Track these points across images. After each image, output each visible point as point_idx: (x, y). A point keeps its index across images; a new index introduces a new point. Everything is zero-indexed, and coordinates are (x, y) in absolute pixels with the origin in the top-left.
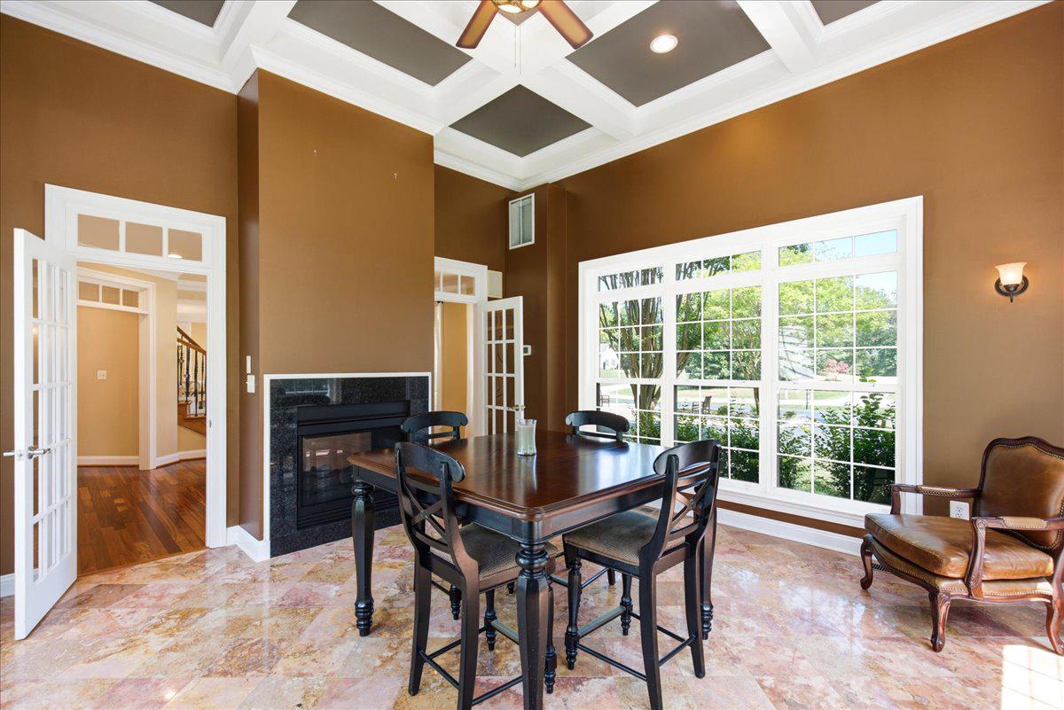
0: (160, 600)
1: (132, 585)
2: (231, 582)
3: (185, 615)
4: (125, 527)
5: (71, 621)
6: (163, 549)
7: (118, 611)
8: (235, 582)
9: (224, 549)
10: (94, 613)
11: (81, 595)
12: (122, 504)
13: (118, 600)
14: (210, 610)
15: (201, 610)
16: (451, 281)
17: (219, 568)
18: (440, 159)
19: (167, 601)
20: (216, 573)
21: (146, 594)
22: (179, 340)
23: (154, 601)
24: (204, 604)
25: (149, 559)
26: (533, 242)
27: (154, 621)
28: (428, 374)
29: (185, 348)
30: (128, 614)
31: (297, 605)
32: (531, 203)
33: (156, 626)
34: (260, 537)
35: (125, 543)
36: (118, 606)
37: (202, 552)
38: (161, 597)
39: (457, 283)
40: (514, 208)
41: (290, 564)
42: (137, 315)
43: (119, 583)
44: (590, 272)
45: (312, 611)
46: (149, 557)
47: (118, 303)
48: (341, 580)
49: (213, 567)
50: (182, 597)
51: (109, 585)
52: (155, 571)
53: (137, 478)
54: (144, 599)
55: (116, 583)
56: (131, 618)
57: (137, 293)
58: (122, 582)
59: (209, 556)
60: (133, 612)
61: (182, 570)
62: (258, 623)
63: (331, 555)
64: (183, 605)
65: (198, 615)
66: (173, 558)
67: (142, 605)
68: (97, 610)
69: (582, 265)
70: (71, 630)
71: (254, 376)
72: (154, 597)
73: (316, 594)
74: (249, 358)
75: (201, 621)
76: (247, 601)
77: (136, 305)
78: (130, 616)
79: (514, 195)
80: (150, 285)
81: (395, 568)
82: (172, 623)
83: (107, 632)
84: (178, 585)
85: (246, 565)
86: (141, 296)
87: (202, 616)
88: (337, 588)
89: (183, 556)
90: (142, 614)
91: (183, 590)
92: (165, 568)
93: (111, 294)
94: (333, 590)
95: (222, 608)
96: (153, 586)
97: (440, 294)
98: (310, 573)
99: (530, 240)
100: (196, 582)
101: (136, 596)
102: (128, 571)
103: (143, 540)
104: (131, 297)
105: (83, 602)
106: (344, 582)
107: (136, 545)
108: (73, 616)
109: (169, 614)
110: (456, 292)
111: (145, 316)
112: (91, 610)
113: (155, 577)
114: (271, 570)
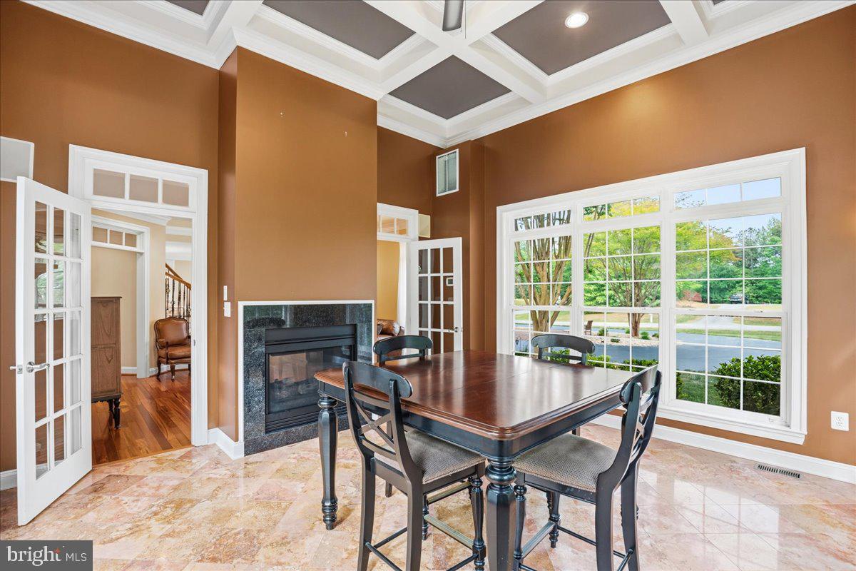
0: (158, 490)
1: (135, 476)
2: (215, 476)
3: (179, 505)
4: (128, 426)
5: (89, 506)
6: (159, 446)
7: (126, 499)
8: (218, 476)
9: (206, 447)
10: (106, 499)
11: (96, 484)
12: (126, 407)
13: (124, 489)
14: (199, 501)
15: (190, 501)
16: (389, 223)
17: (203, 464)
18: (382, 122)
19: (164, 491)
20: (202, 468)
21: (147, 485)
22: (166, 274)
23: (153, 491)
24: (194, 496)
25: (148, 454)
26: (457, 190)
27: (154, 509)
28: (372, 302)
29: (171, 280)
30: (133, 501)
31: (271, 499)
32: (455, 158)
33: (156, 514)
34: (236, 439)
35: (129, 440)
36: (124, 495)
37: (189, 449)
38: (158, 488)
39: (393, 225)
40: (440, 161)
41: (260, 462)
42: (135, 253)
43: (125, 474)
44: (507, 215)
45: (283, 505)
46: (148, 453)
47: (121, 244)
48: (305, 477)
49: (199, 462)
50: (176, 489)
51: (117, 476)
52: (154, 465)
53: (135, 385)
54: (145, 489)
55: (123, 474)
56: (136, 505)
57: (135, 236)
58: (127, 473)
59: (194, 453)
60: (138, 500)
61: (175, 465)
62: (238, 514)
63: (295, 455)
64: (177, 496)
65: (189, 505)
66: (167, 453)
67: (144, 494)
68: (108, 498)
69: (499, 209)
70: (89, 514)
71: (229, 303)
72: (153, 488)
73: (285, 489)
74: (225, 288)
75: (193, 510)
76: (229, 494)
77: (134, 245)
78: (135, 503)
79: (439, 151)
80: (146, 229)
81: (349, 468)
82: (168, 511)
83: (117, 517)
84: (171, 478)
85: (224, 463)
86: (138, 237)
87: (192, 506)
88: (303, 485)
89: (174, 452)
90: (144, 502)
91: (176, 482)
92: (160, 461)
93: (116, 236)
94: (299, 487)
95: (208, 500)
96: (152, 478)
97: (382, 235)
98: (278, 470)
99: (455, 188)
100: (186, 476)
101: (139, 486)
102: (131, 463)
103: (142, 438)
104: (131, 239)
105: (97, 489)
106: (307, 480)
107: (137, 441)
108: (91, 501)
109: (166, 503)
110: (393, 232)
111: (141, 254)
112: (105, 497)
113: (153, 469)
114: (245, 467)
